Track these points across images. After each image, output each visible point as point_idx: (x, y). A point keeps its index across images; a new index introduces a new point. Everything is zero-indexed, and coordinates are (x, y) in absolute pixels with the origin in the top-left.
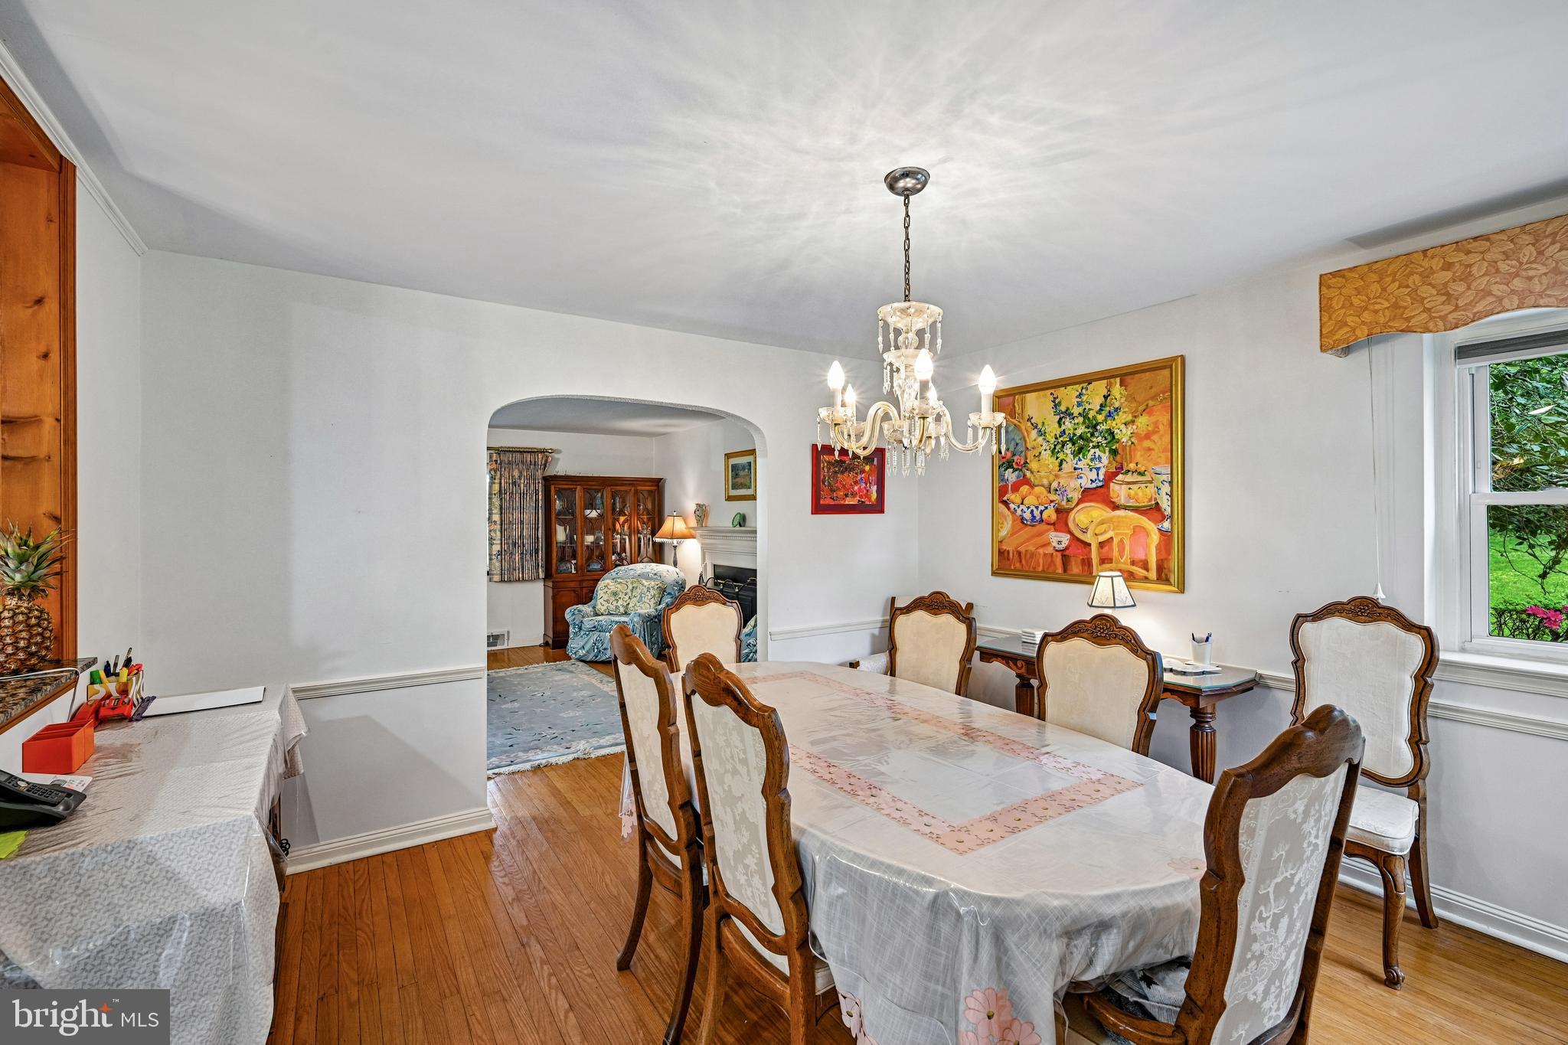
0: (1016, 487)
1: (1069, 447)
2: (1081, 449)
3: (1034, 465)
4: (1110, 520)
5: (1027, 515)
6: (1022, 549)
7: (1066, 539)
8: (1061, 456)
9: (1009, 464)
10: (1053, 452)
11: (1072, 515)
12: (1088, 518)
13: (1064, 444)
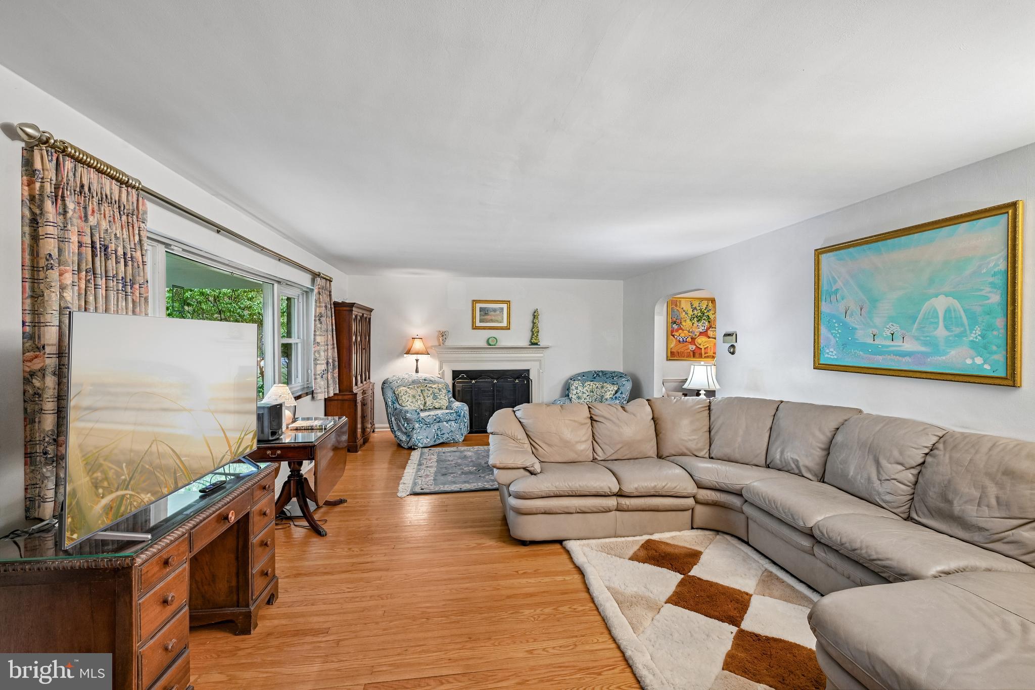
0: (677, 331)
1: (696, 319)
2: (699, 320)
3: (684, 323)
4: (708, 341)
5: (681, 340)
6: (679, 351)
7: (694, 347)
8: (693, 321)
9: (675, 323)
10: (690, 320)
11: (696, 340)
12: (701, 340)
13: (694, 318)
